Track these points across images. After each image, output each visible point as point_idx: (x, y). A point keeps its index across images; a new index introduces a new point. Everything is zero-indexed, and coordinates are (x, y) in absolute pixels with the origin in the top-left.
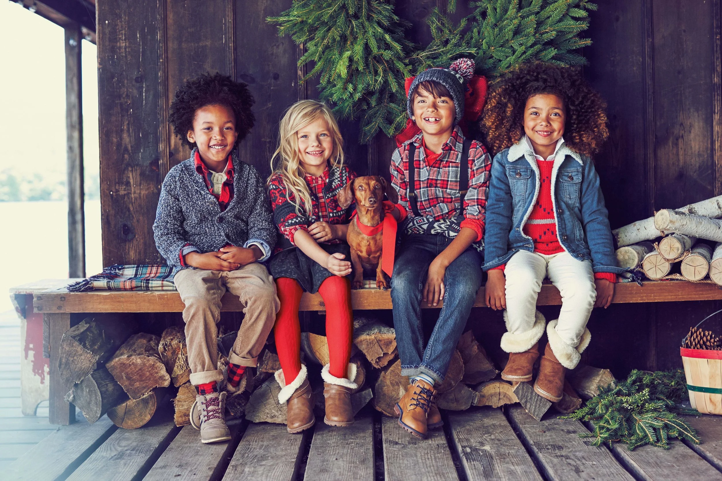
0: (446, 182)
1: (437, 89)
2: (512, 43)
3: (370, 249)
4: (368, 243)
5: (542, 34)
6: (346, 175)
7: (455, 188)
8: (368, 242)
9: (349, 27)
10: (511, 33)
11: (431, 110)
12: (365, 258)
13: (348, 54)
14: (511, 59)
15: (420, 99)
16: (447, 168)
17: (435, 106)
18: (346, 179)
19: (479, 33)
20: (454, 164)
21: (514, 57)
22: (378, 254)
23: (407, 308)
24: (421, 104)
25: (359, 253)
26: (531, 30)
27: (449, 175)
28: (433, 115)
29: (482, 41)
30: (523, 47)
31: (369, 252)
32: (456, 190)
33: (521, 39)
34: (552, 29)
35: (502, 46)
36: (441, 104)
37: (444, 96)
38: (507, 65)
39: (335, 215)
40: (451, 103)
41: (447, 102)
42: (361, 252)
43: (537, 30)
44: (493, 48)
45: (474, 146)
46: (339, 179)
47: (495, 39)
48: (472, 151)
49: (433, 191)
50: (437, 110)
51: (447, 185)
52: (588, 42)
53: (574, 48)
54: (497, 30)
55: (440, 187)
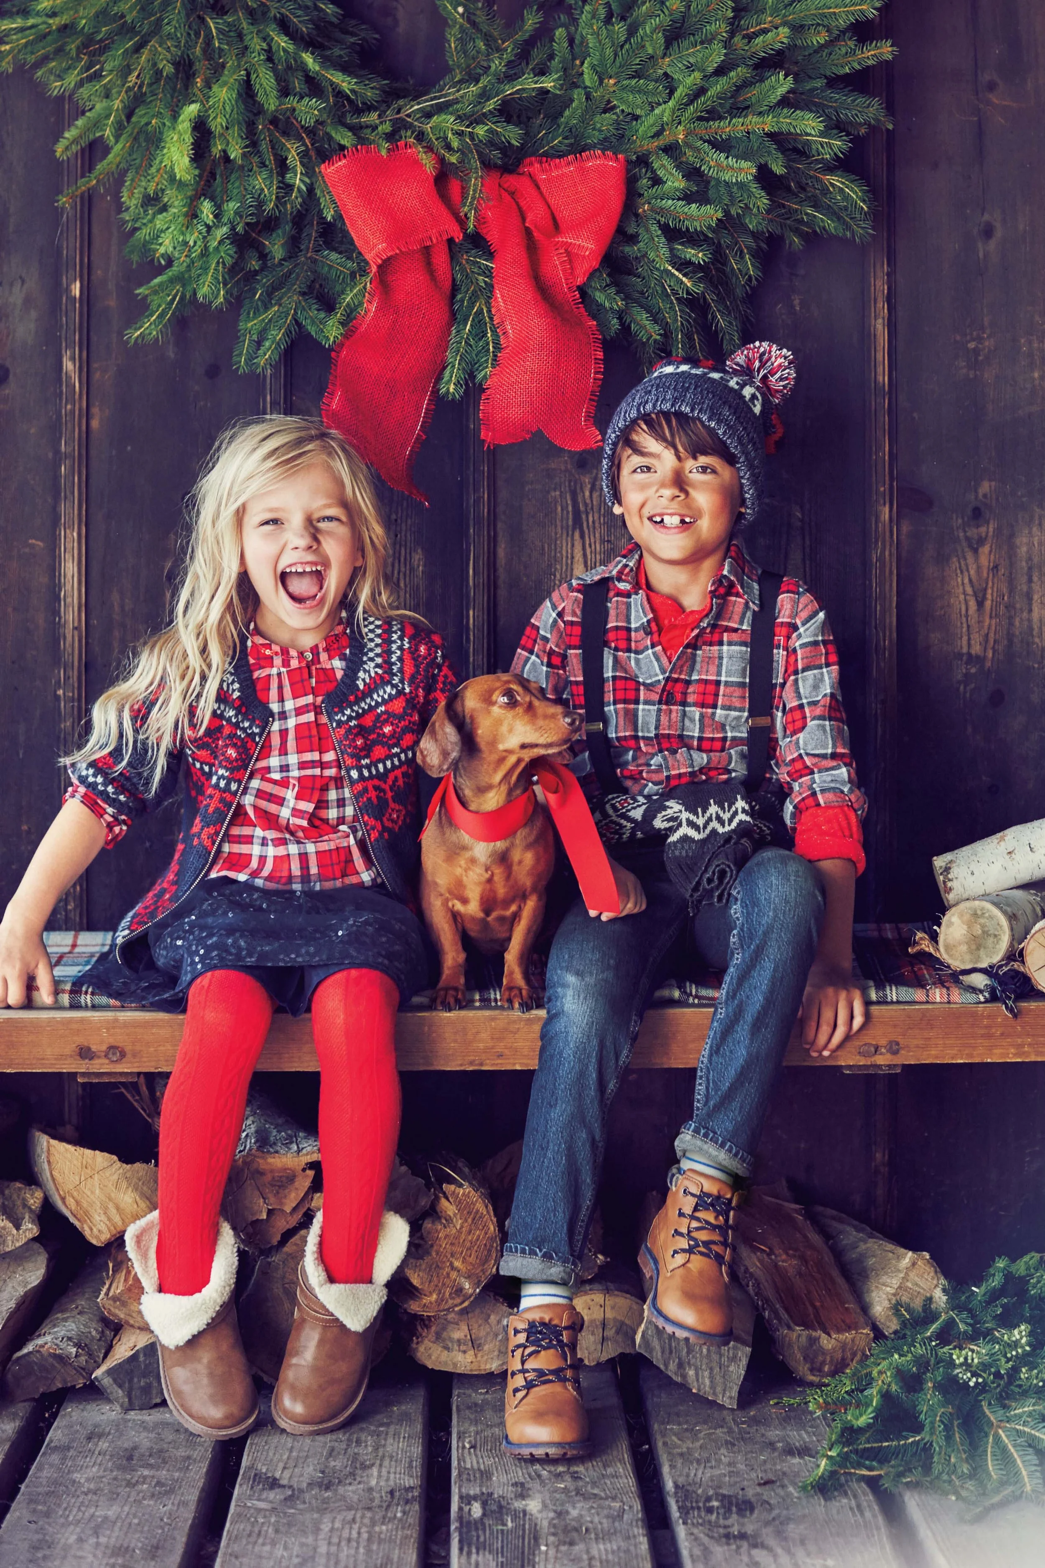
0: (711, 688)
1: (687, 434)
2: (666, 65)
3: (493, 891)
4: (487, 876)
5: (750, 38)
6: (401, 648)
7: (738, 705)
8: (486, 870)
9: (198, 35)
10: (660, 38)
11: (668, 492)
12: (473, 919)
13: (192, 110)
14: (665, 111)
15: (636, 460)
16: (716, 648)
17: (680, 482)
18: (400, 659)
19: (571, 41)
20: (735, 637)
21: (671, 104)
22: (514, 908)
23: (582, 1074)
24: (640, 477)
25: (459, 906)
26: (720, 28)
27: (720, 665)
28: (675, 506)
29: (582, 63)
30: (697, 75)
31: (488, 904)
32: (741, 710)
33: (692, 53)
34: (778, 21)
35: (638, 75)
36: (696, 477)
37: (705, 453)
38: (655, 129)
39: (366, 773)
40: (726, 472)
41: (714, 471)
42: (465, 901)
43: (734, 26)
44: (612, 81)
45: (791, 587)
46: (379, 660)
47: (616, 55)
48: (784, 600)
49: (674, 715)
50: (687, 493)
51: (717, 695)
52: (885, 50)
53: (847, 70)
54: (620, 28)
55: (696, 705)
